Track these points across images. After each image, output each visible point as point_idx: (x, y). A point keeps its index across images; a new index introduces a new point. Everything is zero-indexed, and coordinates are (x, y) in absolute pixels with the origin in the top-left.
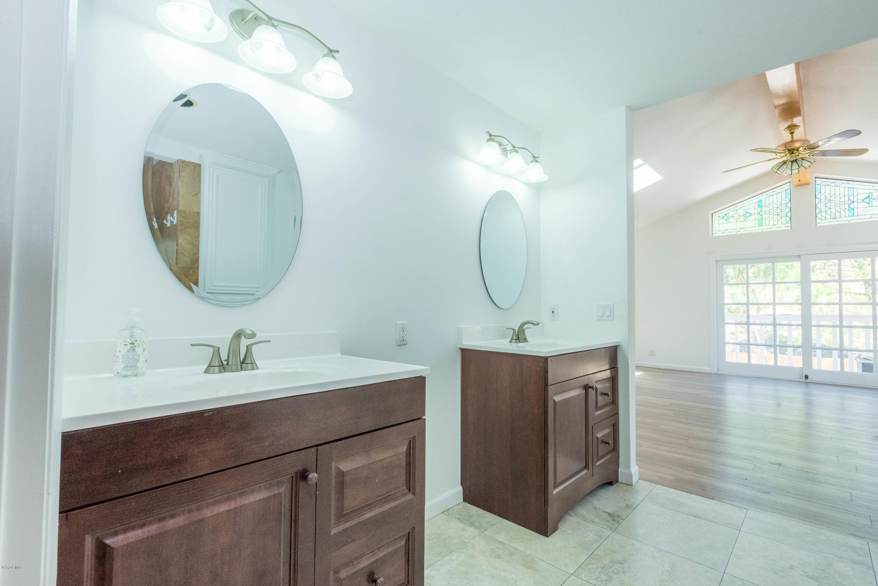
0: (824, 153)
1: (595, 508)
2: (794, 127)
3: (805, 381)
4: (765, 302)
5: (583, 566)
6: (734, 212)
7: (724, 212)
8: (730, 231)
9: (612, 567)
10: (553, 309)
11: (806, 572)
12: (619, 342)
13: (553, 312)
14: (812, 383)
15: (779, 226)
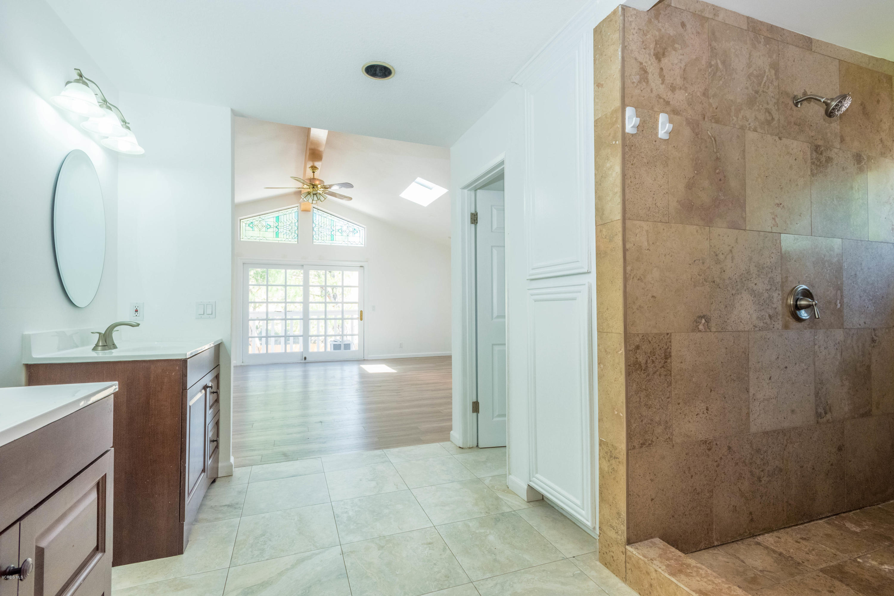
0: (333, 194)
1: (212, 507)
2: (315, 168)
3: (304, 362)
4: (260, 301)
5: (234, 555)
6: (258, 222)
7: (251, 220)
8: (255, 238)
9: (258, 542)
10: (137, 307)
11: (368, 479)
12: (222, 340)
13: (136, 311)
14: (308, 362)
15: (290, 240)
